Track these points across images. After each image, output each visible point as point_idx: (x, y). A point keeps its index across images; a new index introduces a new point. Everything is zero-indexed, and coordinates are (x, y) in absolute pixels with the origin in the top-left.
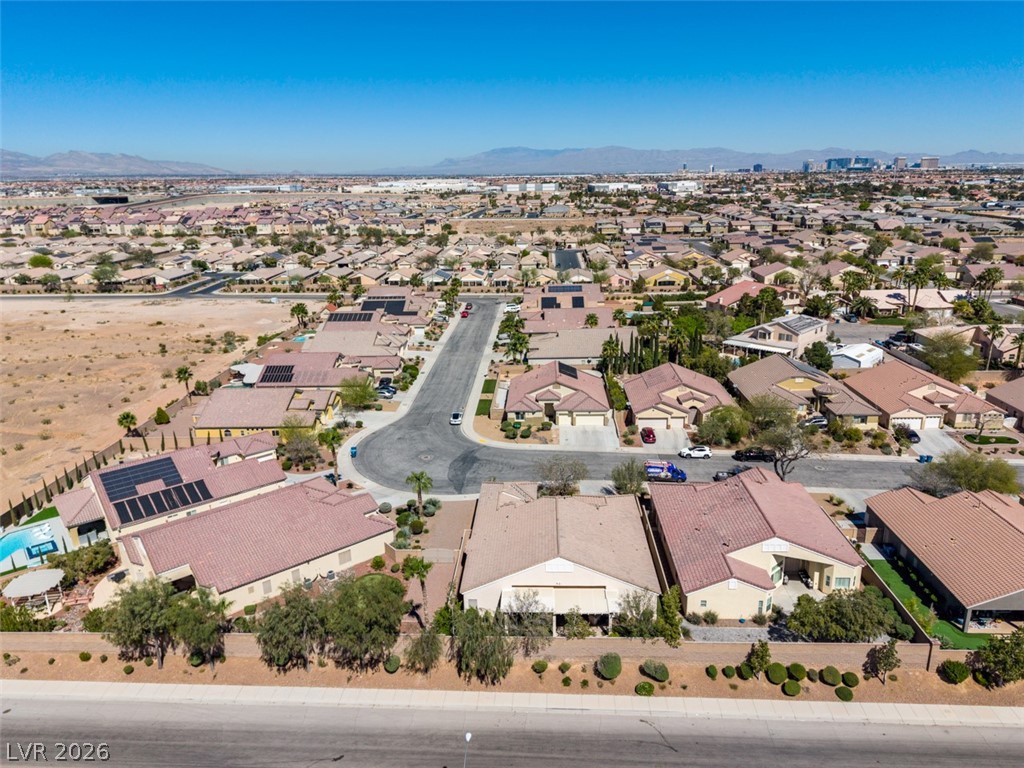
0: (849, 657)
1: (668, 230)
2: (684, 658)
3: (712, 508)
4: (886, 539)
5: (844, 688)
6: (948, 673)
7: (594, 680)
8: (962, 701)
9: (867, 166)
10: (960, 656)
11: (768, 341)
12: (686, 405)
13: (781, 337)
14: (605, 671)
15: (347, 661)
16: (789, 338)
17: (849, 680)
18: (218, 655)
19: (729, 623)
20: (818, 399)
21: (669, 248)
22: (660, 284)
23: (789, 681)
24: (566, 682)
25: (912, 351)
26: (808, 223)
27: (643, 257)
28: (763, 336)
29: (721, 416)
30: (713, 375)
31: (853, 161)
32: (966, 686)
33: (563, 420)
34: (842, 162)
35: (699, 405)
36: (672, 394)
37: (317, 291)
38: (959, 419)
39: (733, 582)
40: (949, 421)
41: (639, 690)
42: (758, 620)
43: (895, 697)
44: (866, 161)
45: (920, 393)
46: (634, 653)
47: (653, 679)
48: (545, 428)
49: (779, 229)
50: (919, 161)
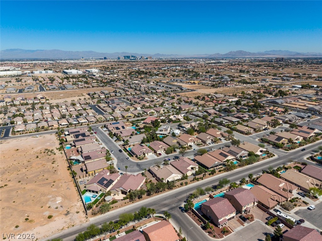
0: (201, 176)
1: (111, 95)
2: (188, 180)
3: (181, 163)
4: (198, 162)
5: (202, 179)
6: (210, 174)
7: (181, 186)
8: (211, 177)
9: (135, 58)
10: (210, 172)
11: (163, 132)
12: (163, 148)
13: (165, 131)
14: (182, 184)
15: (156, 193)
16: (166, 131)
17: (202, 178)
18: (141, 197)
19: (189, 176)
20: (178, 142)
21: (120, 104)
22: (129, 117)
23: (198, 180)
24: (179, 187)
25: (183, 130)
26: (141, 90)
27: (117, 108)
28: (162, 131)
29: (168, 149)
30: (161, 141)
31: (131, 57)
32: (211, 175)
33: (146, 155)
34: (128, 57)
35: (165, 148)
36: (160, 147)
37: (44, 131)
38: (195, 142)
39: (189, 171)
40: (194, 143)
41: (186, 185)
42: (192, 175)
43: (206, 178)
44: (134, 57)
45: (190, 139)
46: (184, 181)
47: (186, 184)
48: (144, 157)
49: (137, 93)
50: (147, 57)
